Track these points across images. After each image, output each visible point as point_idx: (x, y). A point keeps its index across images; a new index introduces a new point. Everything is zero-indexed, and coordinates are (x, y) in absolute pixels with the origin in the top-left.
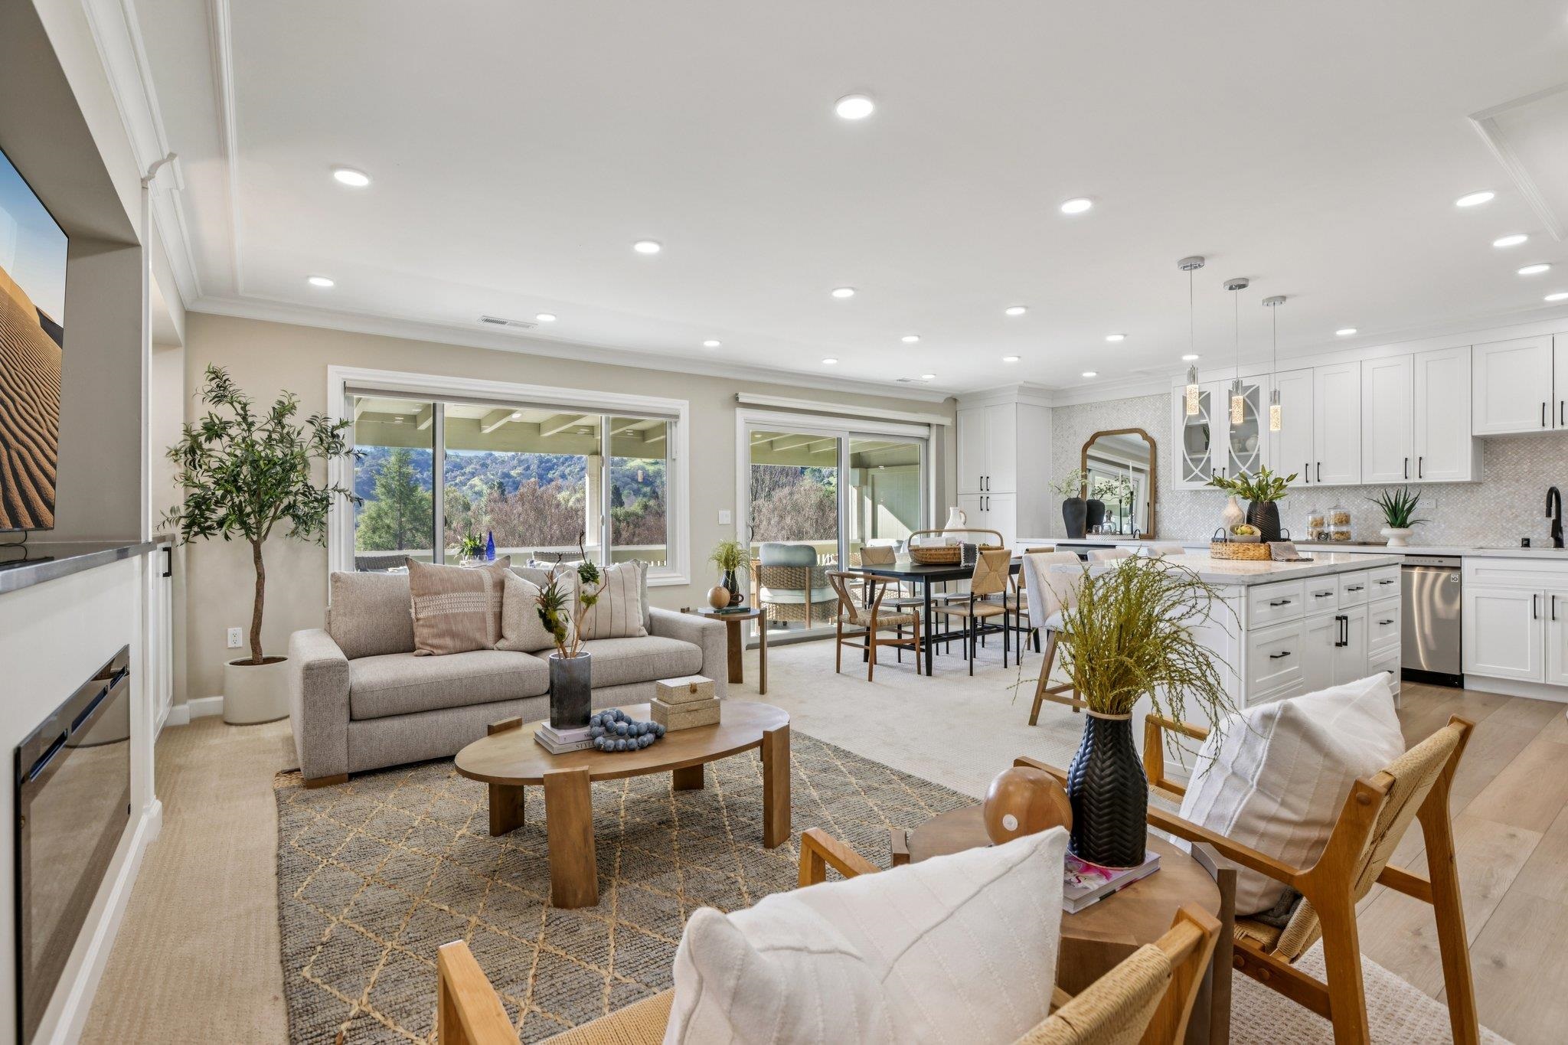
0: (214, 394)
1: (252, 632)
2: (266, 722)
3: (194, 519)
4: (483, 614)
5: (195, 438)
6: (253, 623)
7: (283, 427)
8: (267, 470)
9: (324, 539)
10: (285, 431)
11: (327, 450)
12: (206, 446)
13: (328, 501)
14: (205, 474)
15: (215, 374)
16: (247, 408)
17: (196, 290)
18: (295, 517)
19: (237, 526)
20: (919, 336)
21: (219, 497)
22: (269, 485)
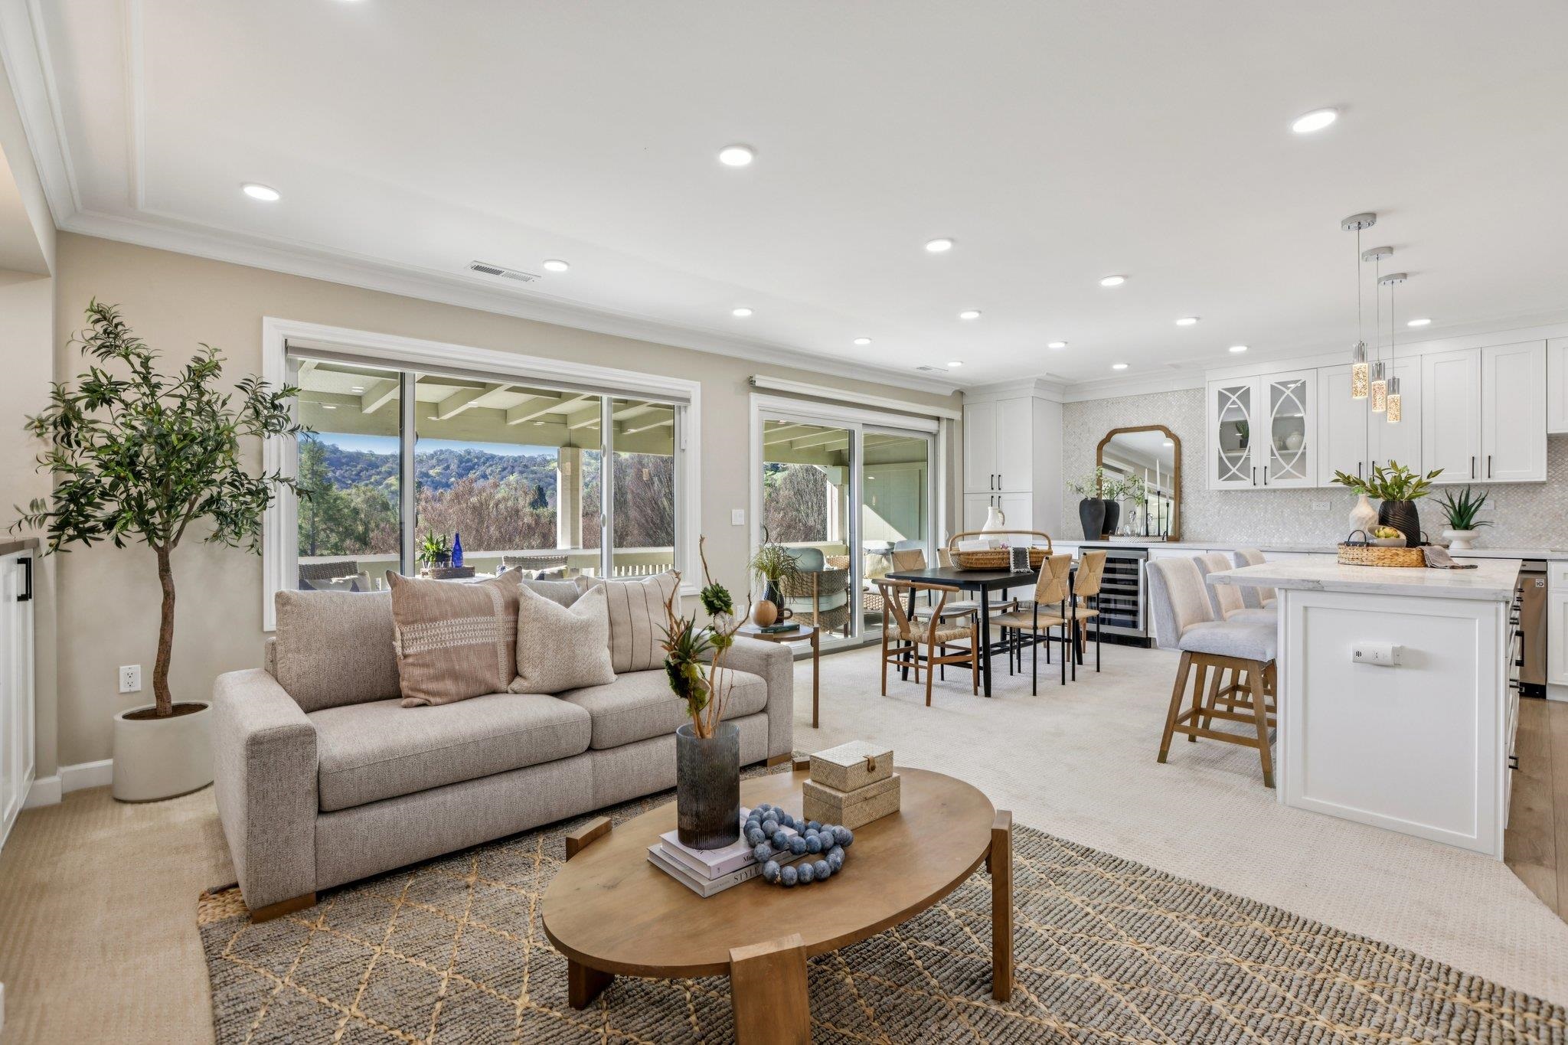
0: (99, 342)
1: (156, 672)
2: (177, 796)
3: (67, 518)
4: (494, 645)
5: (70, 404)
6: (158, 661)
7: (202, 394)
8: (181, 449)
9: (258, 545)
10: (205, 398)
11: (265, 425)
12: (87, 415)
13: (265, 493)
14: (85, 454)
15: (102, 315)
16: (150, 363)
17: (74, 204)
18: (220, 515)
19: (134, 527)
20: (980, 312)
21: (107, 486)
22: (183, 470)
